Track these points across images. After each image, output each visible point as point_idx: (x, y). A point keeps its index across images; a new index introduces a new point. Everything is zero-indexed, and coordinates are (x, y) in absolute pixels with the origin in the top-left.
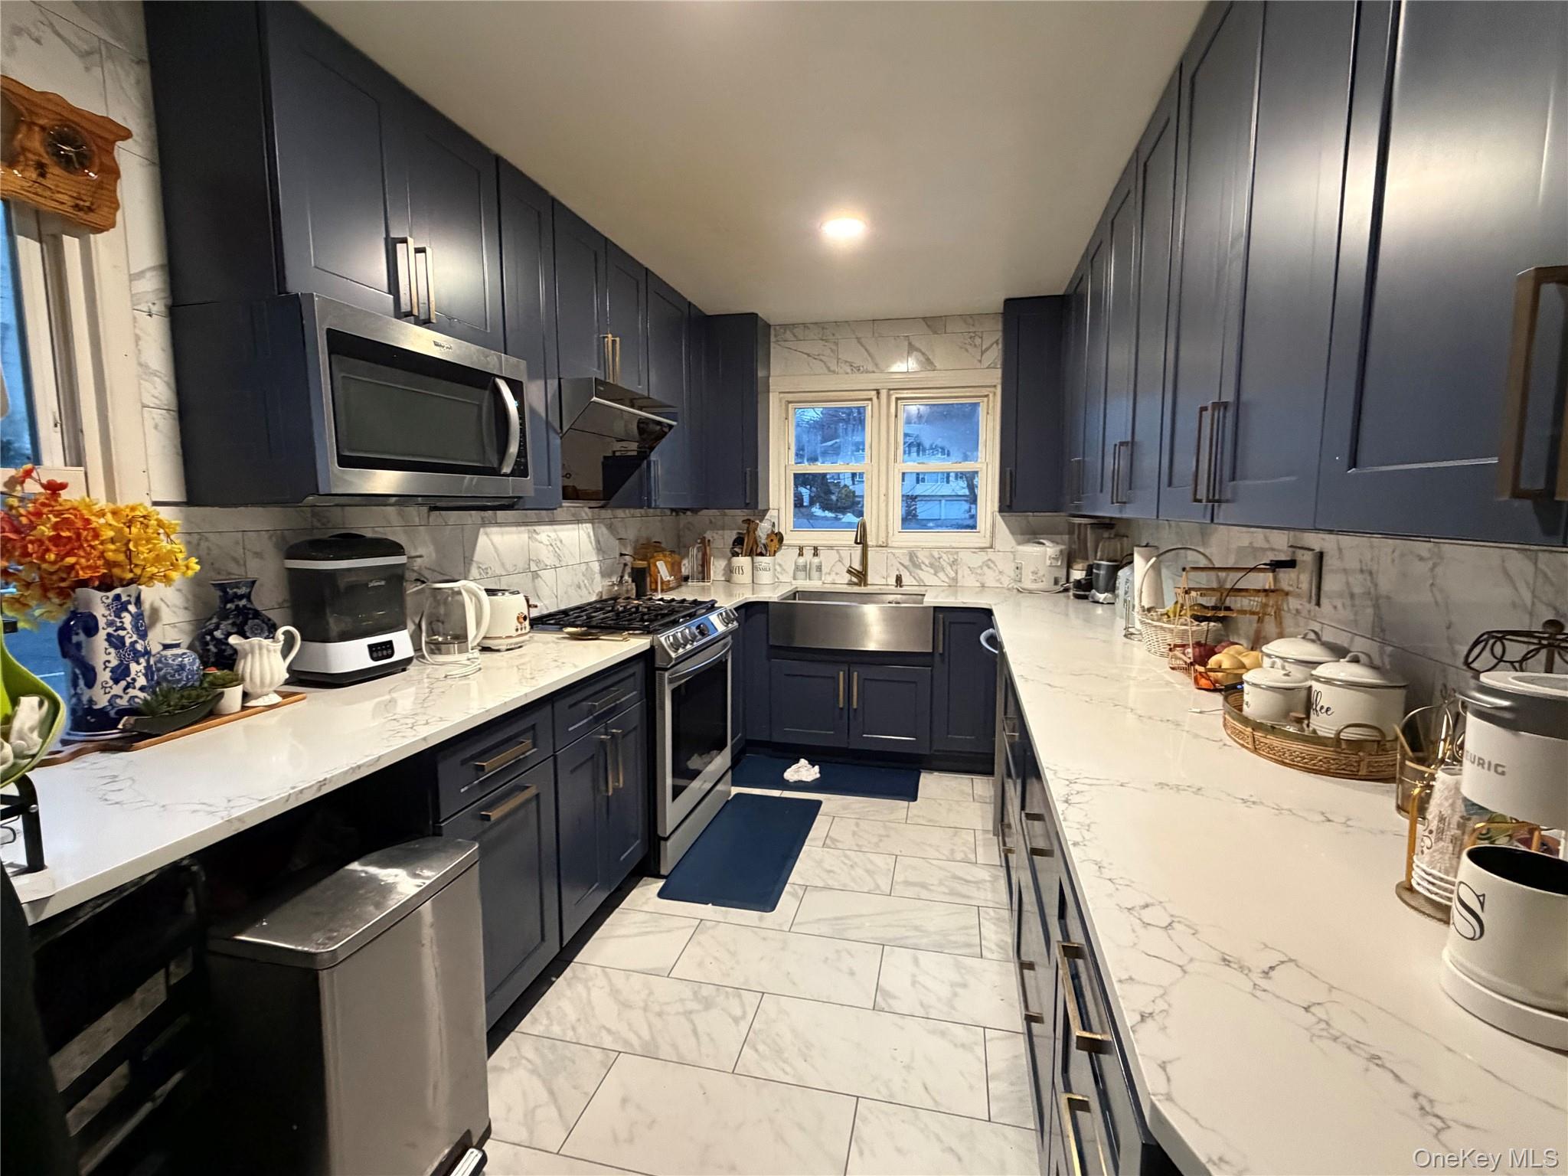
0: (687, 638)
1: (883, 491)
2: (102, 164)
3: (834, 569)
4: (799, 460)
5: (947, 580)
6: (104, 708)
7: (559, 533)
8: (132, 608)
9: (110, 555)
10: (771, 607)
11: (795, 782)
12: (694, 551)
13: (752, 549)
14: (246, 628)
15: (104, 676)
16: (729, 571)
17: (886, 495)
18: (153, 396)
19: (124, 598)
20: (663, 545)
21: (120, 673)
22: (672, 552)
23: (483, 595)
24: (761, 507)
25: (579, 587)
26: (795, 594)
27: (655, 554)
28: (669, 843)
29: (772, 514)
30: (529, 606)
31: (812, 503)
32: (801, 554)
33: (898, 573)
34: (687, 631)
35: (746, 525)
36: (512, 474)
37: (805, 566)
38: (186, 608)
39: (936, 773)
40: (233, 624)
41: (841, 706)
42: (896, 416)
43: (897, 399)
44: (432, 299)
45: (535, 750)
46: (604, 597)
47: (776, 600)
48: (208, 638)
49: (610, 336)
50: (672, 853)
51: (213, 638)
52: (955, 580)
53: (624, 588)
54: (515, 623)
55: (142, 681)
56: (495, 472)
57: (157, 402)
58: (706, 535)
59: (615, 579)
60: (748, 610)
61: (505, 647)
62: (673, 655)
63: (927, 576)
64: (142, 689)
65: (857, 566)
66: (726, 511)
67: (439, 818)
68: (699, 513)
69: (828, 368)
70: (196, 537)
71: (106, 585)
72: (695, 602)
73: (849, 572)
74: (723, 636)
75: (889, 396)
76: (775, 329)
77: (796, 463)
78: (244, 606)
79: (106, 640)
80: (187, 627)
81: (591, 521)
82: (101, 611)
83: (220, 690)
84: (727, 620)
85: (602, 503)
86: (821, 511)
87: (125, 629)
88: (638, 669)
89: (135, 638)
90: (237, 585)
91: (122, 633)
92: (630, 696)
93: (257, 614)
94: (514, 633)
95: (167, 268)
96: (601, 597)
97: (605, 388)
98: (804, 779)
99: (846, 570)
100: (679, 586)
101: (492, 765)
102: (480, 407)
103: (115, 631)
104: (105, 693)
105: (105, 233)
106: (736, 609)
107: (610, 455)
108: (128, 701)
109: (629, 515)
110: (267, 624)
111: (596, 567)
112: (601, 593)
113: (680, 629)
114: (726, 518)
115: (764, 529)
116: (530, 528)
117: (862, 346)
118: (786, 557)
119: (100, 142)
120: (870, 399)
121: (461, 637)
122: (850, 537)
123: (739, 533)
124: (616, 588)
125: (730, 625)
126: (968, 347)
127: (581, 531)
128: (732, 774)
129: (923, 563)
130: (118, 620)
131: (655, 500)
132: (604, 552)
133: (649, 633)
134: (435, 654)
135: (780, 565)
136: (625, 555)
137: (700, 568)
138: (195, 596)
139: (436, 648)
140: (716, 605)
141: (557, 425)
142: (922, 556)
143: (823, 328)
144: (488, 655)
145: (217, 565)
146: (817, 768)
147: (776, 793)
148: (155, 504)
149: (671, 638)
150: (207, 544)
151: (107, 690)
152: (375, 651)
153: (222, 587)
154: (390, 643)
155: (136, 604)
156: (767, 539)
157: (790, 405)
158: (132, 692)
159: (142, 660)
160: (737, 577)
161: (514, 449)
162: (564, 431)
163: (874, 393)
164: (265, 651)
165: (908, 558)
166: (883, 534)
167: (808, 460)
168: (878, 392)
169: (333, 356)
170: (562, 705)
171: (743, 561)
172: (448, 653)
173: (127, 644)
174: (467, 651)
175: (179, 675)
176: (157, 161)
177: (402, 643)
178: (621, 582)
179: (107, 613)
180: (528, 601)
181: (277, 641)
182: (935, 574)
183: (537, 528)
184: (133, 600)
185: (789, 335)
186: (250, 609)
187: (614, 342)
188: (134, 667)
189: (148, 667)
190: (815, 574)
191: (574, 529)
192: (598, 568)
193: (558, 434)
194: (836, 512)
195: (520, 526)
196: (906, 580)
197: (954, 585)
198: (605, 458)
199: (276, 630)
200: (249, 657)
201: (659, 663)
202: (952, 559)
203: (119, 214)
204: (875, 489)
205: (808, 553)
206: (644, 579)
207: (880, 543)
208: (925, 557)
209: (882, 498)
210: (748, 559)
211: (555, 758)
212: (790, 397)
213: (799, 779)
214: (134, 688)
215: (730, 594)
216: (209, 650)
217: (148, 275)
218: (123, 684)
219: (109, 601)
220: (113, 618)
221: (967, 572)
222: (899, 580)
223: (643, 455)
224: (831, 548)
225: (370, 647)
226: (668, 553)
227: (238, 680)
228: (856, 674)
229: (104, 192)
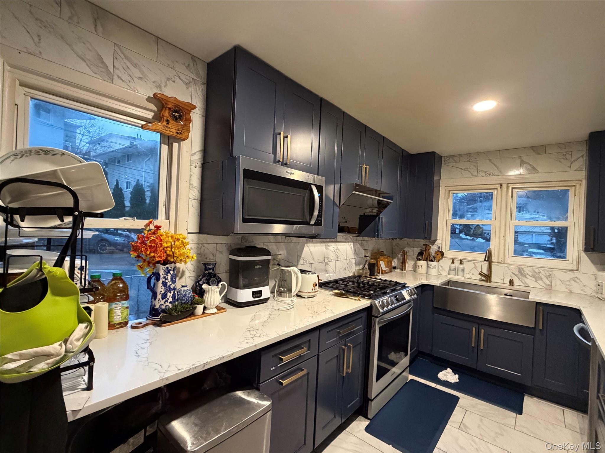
0: (389, 303)
1: (502, 234)
2: (186, 118)
3: (471, 271)
4: (454, 218)
5: (545, 286)
6: (158, 308)
7: (338, 246)
8: (172, 272)
9: (168, 252)
10: (435, 288)
11: (444, 381)
12: (399, 256)
13: (427, 258)
14: (210, 281)
15: (159, 296)
16: (415, 267)
17: (504, 237)
18: (193, 195)
19: (169, 268)
20: (384, 253)
21: (164, 296)
22: (388, 256)
23: (299, 273)
24: (433, 238)
25: (345, 269)
26: (449, 282)
27: (380, 257)
28: (373, 403)
29: (438, 242)
30: (319, 280)
31: (460, 232)
32: (453, 262)
33: (511, 278)
34: (389, 299)
35: (425, 247)
36: (315, 224)
37: (455, 269)
38: (194, 271)
39: (535, 399)
40: (206, 279)
41: (473, 345)
42: (512, 197)
43: (513, 188)
44: (289, 155)
45: (309, 351)
46: (356, 275)
47: (438, 285)
48: (198, 284)
49: (364, 165)
50: (374, 408)
51: (199, 284)
52: (551, 286)
53: (365, 272)
54: (312, 287)
55: (171, 300)
56: (308, 224)
57: (194, 197)
58: (405, 250)
59: (361, 266)
60: (423, 288)
61: (307, 297)
62: (381, 311)
63: (531, 282)
64: (170, 303)
65: (485, 271)
66: (416, 239)
67: (260, 382)
68: (403, 239)
69: (473, 175)
70: (201, 245)
71: (164, 264)
72: (396, 282)
73: (480, 274)
74: (409, 301)
75: (508, 187)
76: (444, 158)
77: (452, 219)
78: (211, 272)
79: (162, 283)
80: (193, 278)
81: (352, 242)
82: (162, 273)
83: (196, 306)
84: (411, 294)
85: (357, 235)
86: (464, 236)
87: (168, 280)
88: (364, 315)
89: (171, 283)
90: (209, 265)
91: (167, 281)
92: (359, 327)
93: (215, 275)
94: (311, 291)
95: (203, 151)
96: (355, 274)
97: (360, 188)
98: (449, 381)
99: (479, 273)
100: (391, 271)
101: (286, 359)
102: (304, 197)
103: (165, 280)
104: (159, 303)
105: (185, 141)
106: (416, 288)
107: (363, 214)
108: (165, 307)
109: (370, 239)
110: (217, 280)
111: (353, 261)
112: (355, 272)
113: (386, 297)
114: (415, 242)
115: (434, 249)
116: (326, 244)
117: (492, 163)
118: (445, 263)
119: (186, 111)
120: (496, 189)
121: (290, 290)
122: (481, 256)
123: (421, 250)
124: (361, 271)
125: (412, 296)
126: (562, 160)
127: (348, 246)
128: (410, 369)
129: (527, 274)
130: (166, 276)
131: (381, 235)
132: (357, 255)
133: (370, 298)
134: (279, 296)
135: (441, 267)
136: (367, 256)
137: (401, 264)
138: (197, 267)
139: (280, 294)
140: (406, 285)
141: (338, 203)
142: (527, 270)
143: (470, 156)
144: (299, 299)
145: (206, 256)
146: (457, 376)
147: (433, 385)
148: (189, 233)
149: (381, 302)
150: (204, 248)
151: (160, 302)
152: (255, 294)
153: (205, 265)
154: (261, 291)
155: (173, 271)
156: (435, 253)
157: (450, 192)
158: (167, 304)
159: (172, 292)
160: (419, 270)
161: (316, 213)
162: (341, 206)
163: (499, 185)
164: (213, 292)
165: (518, 270)
166: (501, 257)
167: (459, 218)
168: (501, 185)
169: (245, 180)
170: (323, 331)
171: (422, 263)
172: (284, 297)
173: (168, 285)
174: (291, 297)
175: (184, 298)
176: (205, 115)
177: (266, 291)
178: (363, 268)
179: (163, 273)
180: (318, 277)
181: (218, 287)
182: (536, 281)
183: (329, 244)
184: (172, 269)
185: (451, 159)
186: (213, 274)
187: (366, 168)
188: (169, 294)
189: (174, 295)
190: (460, 273)
191: (345, 245)
192: (355, 261)
193: (338, 207)
194: (473, 236)
195: (322, 243)
196: (516, 282)
197: (549, 289)
198: (360, 215)
199: (220, 282)
200: (208, 293)
201: (374, 313)
202: (548, 274)
203: (190, 134)
204: (497, 233)
205: (457, 263)
206: (374, 267)
207: (500, 261)
208: (529, 271)
209: (502, 238)
210: (425, 262)
211: (318, 355)
212: (451, 188)
213: (447, 380)
214: (168, 302)
215: (415, 279)
216: (197, 288)
217: (197, 154)
218: (165, 300)
219: (165, 269)
220: (165, 275)
221: (559, 282)
222: (511, 282)
223: (378, 215)
224: (470, 261)
225: (253, 292)
226: (386, 257)
227: (203, 302)
228: (483, 331)
229: (186, 127)
